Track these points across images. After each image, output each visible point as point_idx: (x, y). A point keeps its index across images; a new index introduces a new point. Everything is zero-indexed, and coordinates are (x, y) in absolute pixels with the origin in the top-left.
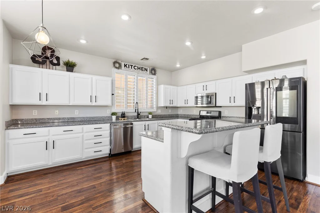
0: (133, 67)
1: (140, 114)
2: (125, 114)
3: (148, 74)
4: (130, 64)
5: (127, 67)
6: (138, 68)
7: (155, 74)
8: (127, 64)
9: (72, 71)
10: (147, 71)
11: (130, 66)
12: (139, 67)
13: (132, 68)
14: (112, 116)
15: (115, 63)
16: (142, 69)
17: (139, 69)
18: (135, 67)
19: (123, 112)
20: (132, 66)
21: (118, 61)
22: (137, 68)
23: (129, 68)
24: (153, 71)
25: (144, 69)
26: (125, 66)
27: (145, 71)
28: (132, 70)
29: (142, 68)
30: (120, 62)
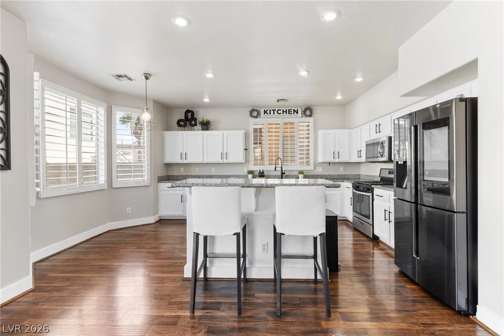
0: (276, 112)
1: (284, 173)
2: (264, 173)
3: (299, 117)
4: (271, 109)
5: (267, 114)
6: (283, 112)
7: (311, 116)
8: (267, 110)
9: (207, 129)
10: (297, 113)
11: (272, 112)
12: (285, 110)
13: (274, 114)
14: (249, 175)
15: (251, 112)
16: (289, 112)
17: (285, 113)
18: (279, 112)
19: (262, 169)
20: (274, 110)
21: (255, 108)
22: (281, 112)
23: (270, 114)
24: (308, 111)
25: (293, 111)
26: (265, 112)
27: (294, 113)
28: (274, 117)
29: (289, 110)
30: (259, 109)
